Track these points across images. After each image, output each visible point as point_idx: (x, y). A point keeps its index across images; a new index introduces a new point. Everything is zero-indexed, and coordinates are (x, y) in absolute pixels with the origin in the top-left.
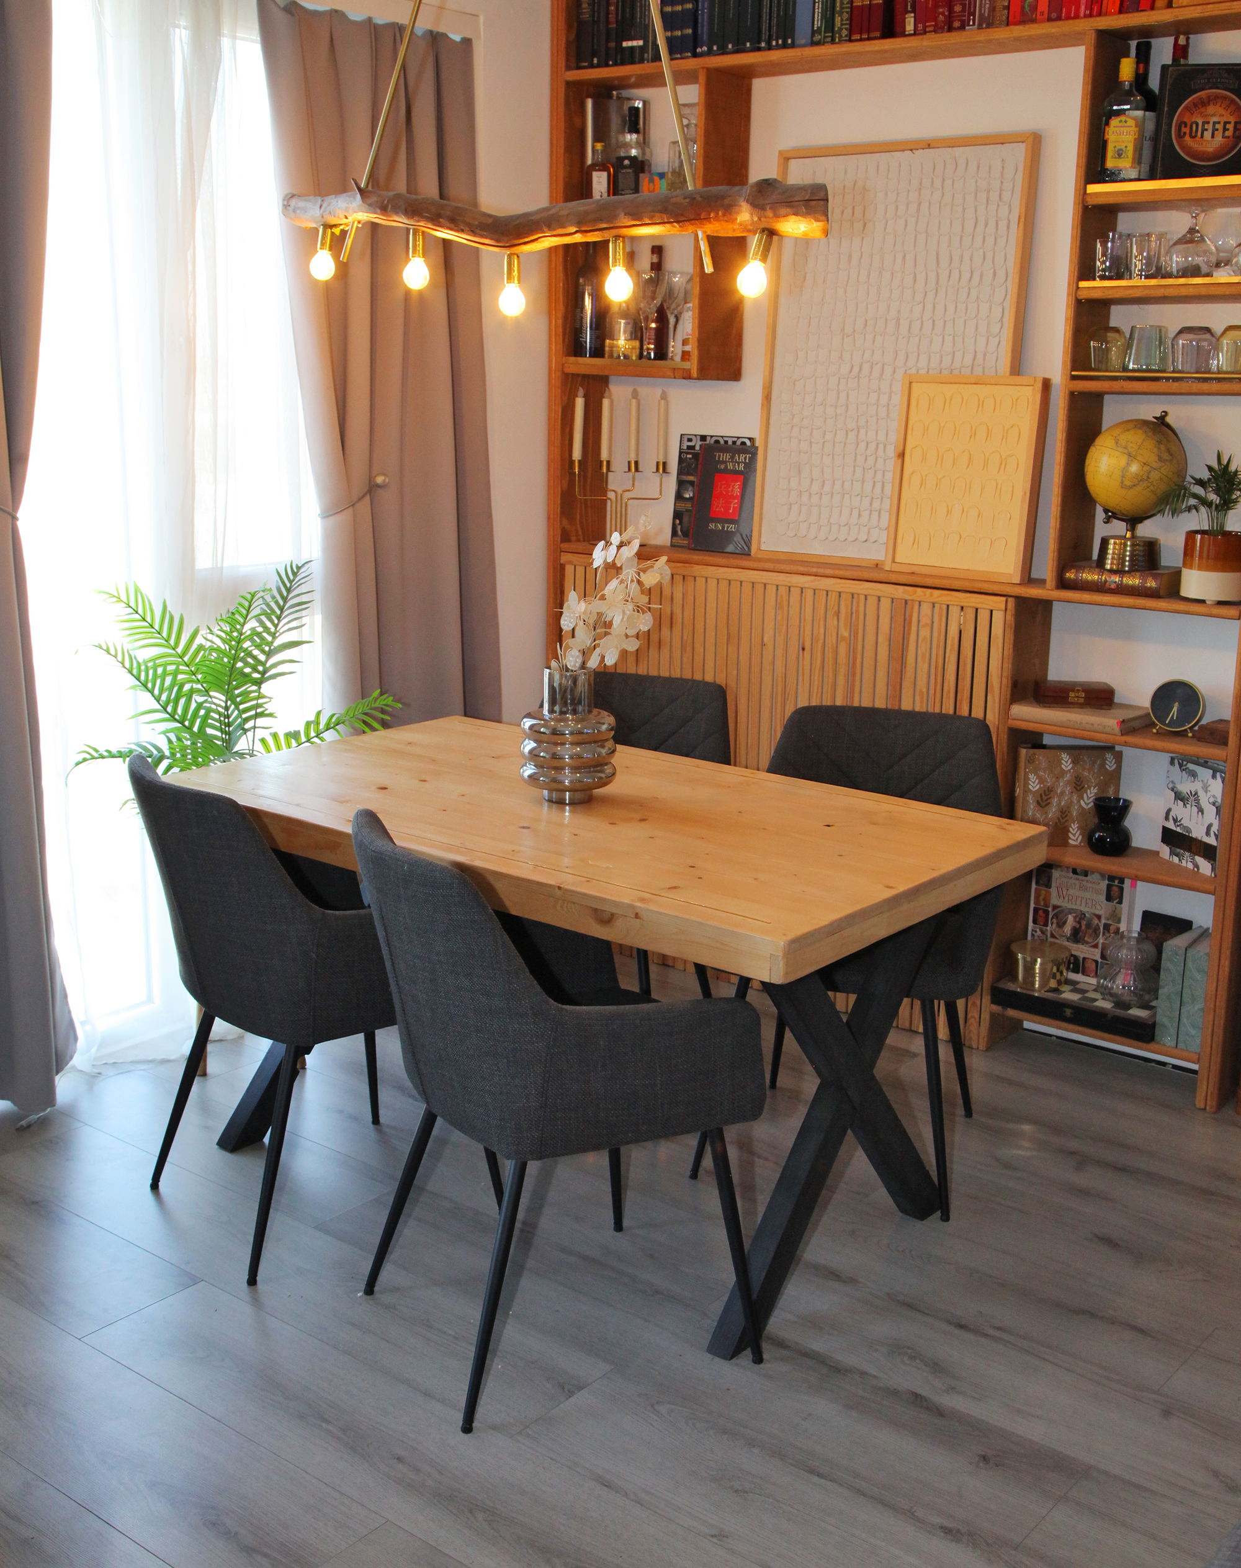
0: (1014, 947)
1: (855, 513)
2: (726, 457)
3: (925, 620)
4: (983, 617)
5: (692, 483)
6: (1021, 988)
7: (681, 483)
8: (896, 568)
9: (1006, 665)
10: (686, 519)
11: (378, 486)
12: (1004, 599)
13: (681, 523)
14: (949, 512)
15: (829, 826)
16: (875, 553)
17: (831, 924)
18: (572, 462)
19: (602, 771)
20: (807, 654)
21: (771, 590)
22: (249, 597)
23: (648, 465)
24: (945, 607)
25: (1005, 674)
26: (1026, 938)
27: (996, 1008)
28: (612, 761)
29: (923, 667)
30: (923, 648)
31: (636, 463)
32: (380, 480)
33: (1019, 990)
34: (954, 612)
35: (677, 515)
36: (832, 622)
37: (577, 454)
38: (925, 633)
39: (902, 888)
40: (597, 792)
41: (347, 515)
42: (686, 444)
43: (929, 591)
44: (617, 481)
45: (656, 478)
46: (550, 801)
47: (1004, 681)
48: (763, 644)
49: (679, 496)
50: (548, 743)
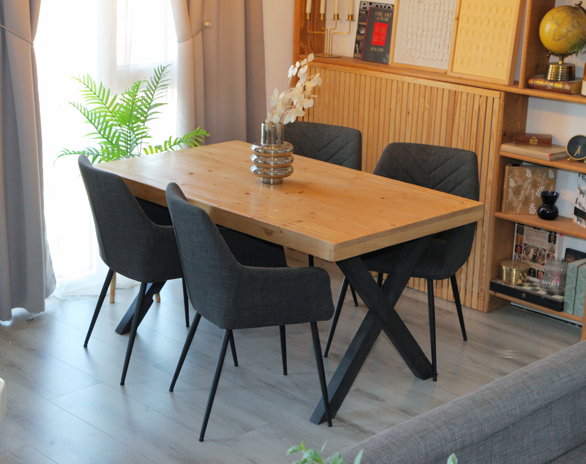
0: (501, 264)
1: (437, 45)
2: (380, 14)
3: (464, 101)
4: (490, 101)
5: (364, 26)
6: (504, 283)
7: (359, 26)
8: (452, 75)
9: (499, 125)
10: (361, 44)
11: (206, 27)
12: (499, 92)
13: (359, 46)
14: (478, 48)
15: (383, 198)
16: (444, 66)
17: (359, 239)
18: (306, 14)
19: (286, 170)
20: (410, 115)
21: (395, 83)
22: (138, 83)
23: (344, 17)
24: (473, 95)
25: (499, 129)
26: (511, 259)
27: (492, 292)
28: (292, 165)
29: (462, 124)
30: (463, 115)
31: (338, 15)
32: (207, 24)
33: (503, 284)
34: (477, 98)
35: (357, 42)
36: (422, 100)
37: (308, 10)
38: (463, 107)
39: (398, 225)
40: (285, 179)
41: (189, 42)
42: (363, 6)
43: (466, 87)
44: (329, 25)
45: (348, 22)
46: (263, 182)
47: (499, 133)
48: (390, 110)
49: (358, 33)
50: (262, 156)
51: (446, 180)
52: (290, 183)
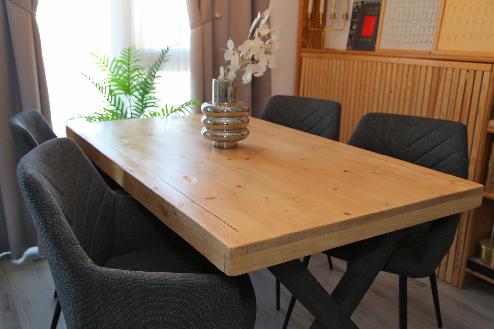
0: (481, 242)
1: (422, 28)
2: (370, 9)
3: (449, 77)
4: (479, 75)
5: (356, 22)
6: (483, 262)
7: (352, 23)
8: (437, 52)
9: (488, 100)
10: (353, 38)
11: (217, 18)
12: (490, 65)
13: (351, 40)
14: (467, 23)
15: (346, 171)
16: (428, 48)
18: (307, 14)
20: (392, 95)
21: (379, 65)
23: (340, 15)
24: (459, 71)
25: (488, 104)
26: (490, 237)
27: (468, 270)
29: (445, 100)
30: (447, 91)
31: (335, 15)
32: (217, 15)
33: (482, 264)
34: (464, 73)
35: (350, 36)
36: (405, 79)
37: (310, 10)
38: (448, 83)
39: (356, 214)
42: (356, 5)
43: (451, 63)
45: (342, 21)
47: (487, 108)
48: (374, 90)
49: (351, 28)
51: (428, 154)
52: (244, 148)
